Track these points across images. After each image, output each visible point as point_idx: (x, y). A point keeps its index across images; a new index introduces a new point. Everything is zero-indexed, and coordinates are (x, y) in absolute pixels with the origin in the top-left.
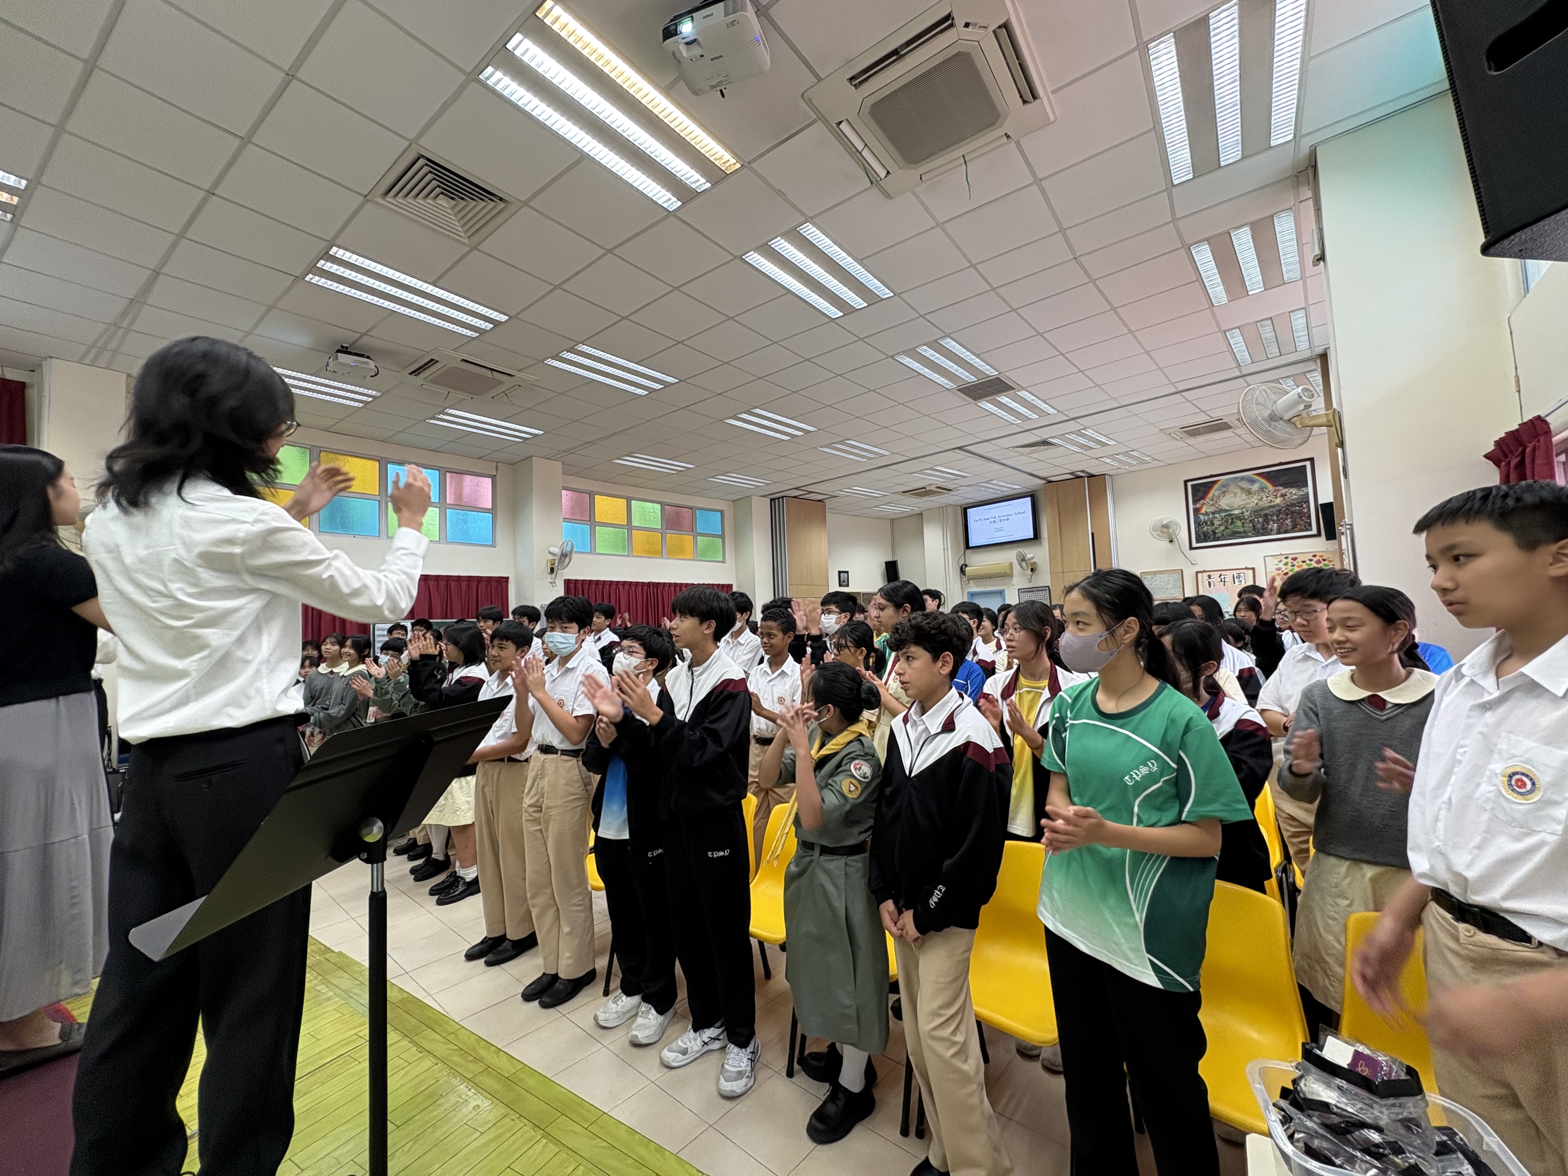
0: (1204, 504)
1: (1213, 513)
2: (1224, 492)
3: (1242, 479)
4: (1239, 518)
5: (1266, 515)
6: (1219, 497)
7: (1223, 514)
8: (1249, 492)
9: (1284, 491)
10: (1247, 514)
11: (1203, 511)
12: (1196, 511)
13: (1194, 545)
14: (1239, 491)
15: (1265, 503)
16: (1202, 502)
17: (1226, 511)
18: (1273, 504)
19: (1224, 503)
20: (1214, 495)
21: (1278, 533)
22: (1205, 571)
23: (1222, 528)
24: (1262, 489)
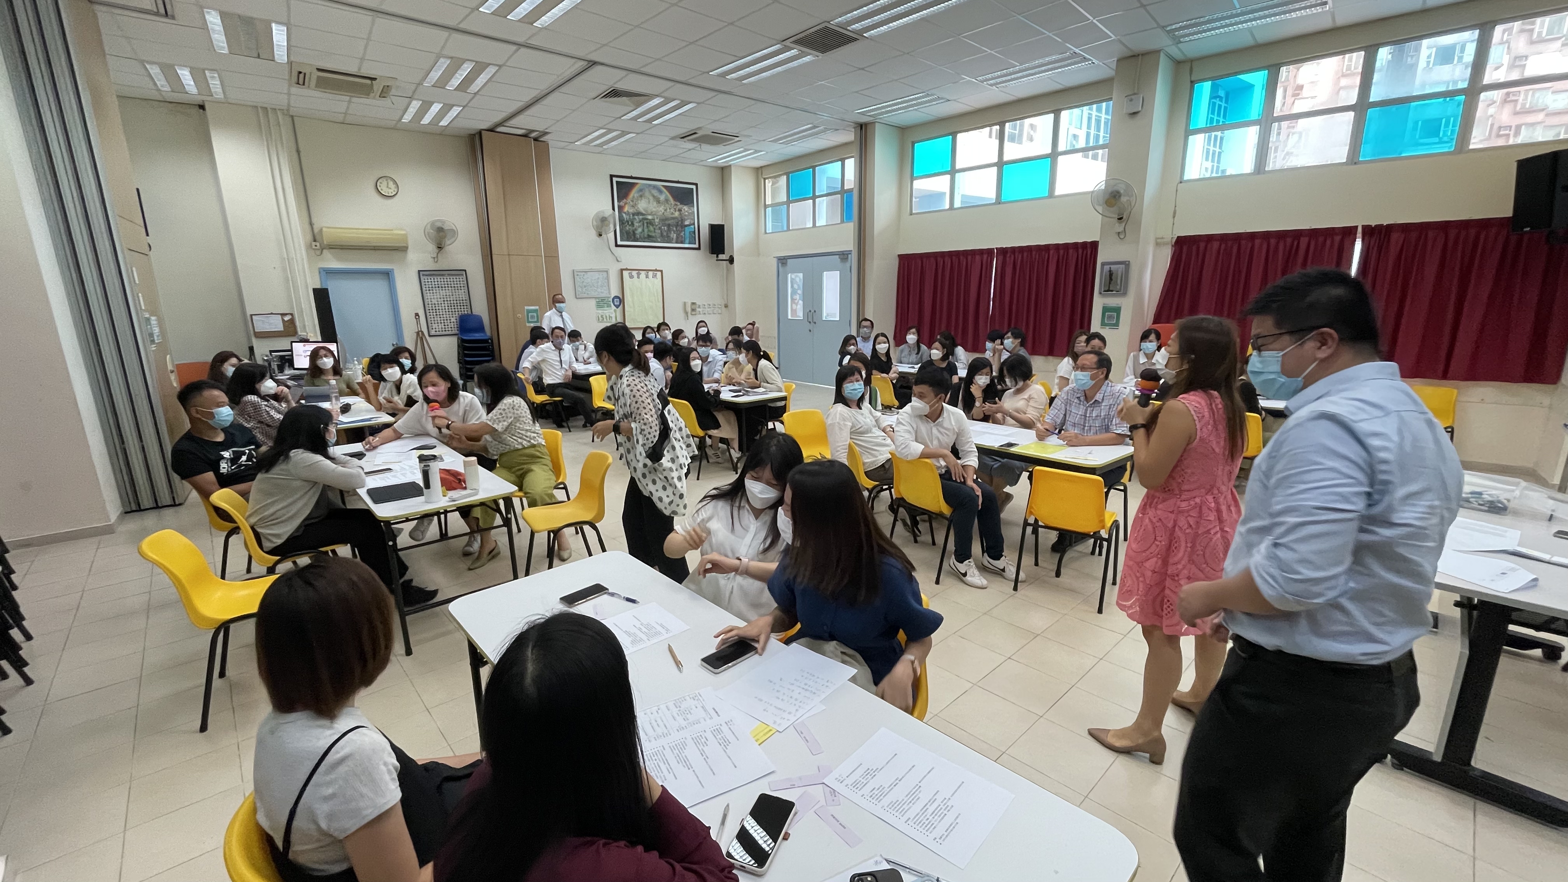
0: (626, 204)
1: (633, 215)
2: (641, 196)
3: (655, 187)
4: (650, 223)
5: (669, 225)
6: (638, 200)
7: (641, 217)
8: (658, 201)
9: (681, 206)
10: (657, 220)
11: (626, 209)
12: (621, 208)
13: (619, 243)
14: (651, 198)
15: (668, 214)
16: (625, 200)
17: (642, 214)
18: (673, 216)
19: (642, 206)
20: (634, 197)
21: (676, 243)
22: (627, 269)
23: (640, 230)
24: (667, 200)
